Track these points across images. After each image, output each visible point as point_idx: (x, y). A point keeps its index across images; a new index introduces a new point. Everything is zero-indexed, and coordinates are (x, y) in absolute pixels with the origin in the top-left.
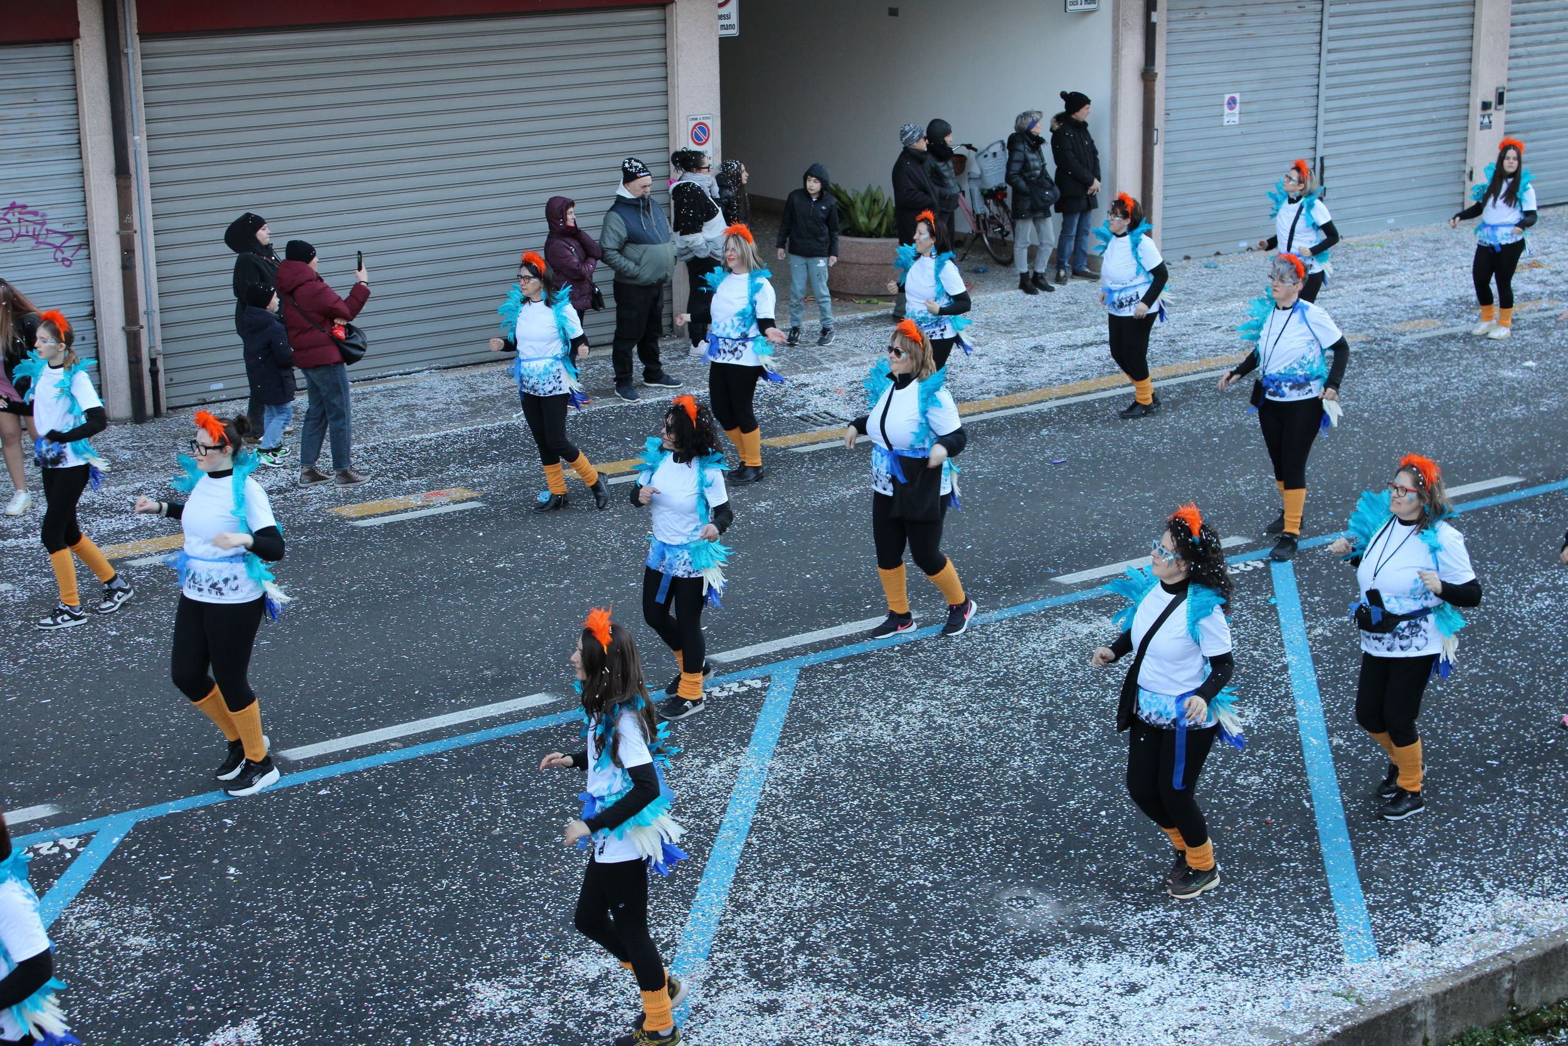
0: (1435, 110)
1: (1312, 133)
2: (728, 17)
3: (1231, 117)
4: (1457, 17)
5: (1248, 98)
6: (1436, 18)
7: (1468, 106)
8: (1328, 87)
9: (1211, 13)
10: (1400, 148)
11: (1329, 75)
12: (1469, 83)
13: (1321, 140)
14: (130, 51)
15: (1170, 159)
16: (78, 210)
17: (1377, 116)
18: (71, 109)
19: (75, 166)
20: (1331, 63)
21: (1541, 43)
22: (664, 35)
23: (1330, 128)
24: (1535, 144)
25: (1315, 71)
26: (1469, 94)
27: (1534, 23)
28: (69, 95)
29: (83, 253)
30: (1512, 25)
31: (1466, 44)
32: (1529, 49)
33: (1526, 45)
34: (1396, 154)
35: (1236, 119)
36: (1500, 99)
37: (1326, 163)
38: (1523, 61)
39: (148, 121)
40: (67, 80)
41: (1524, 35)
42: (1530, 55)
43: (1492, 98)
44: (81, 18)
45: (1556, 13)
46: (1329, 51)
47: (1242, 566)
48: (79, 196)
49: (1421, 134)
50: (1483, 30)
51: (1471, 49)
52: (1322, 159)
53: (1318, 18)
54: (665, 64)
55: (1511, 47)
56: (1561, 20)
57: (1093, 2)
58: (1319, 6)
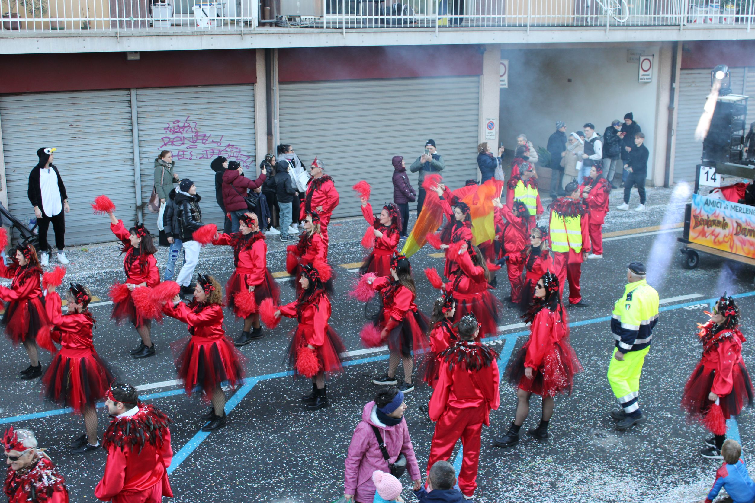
2: (504, 81)
9: (698, 84)
14: (275, 88)
15: (678, 142)
16: (253, 148)
18: (252, 109)
19: (252, 131)
22: (478, 87)
28: (252, 104)
29: (253, 164)
39: (280, 115)
40: (252, 99)
44: (257, 76)
47: (699, 306)
48: (253, 142)
53: (741, 87)
54: (478, 98)
57: (649, 79)
58: (742, 83)
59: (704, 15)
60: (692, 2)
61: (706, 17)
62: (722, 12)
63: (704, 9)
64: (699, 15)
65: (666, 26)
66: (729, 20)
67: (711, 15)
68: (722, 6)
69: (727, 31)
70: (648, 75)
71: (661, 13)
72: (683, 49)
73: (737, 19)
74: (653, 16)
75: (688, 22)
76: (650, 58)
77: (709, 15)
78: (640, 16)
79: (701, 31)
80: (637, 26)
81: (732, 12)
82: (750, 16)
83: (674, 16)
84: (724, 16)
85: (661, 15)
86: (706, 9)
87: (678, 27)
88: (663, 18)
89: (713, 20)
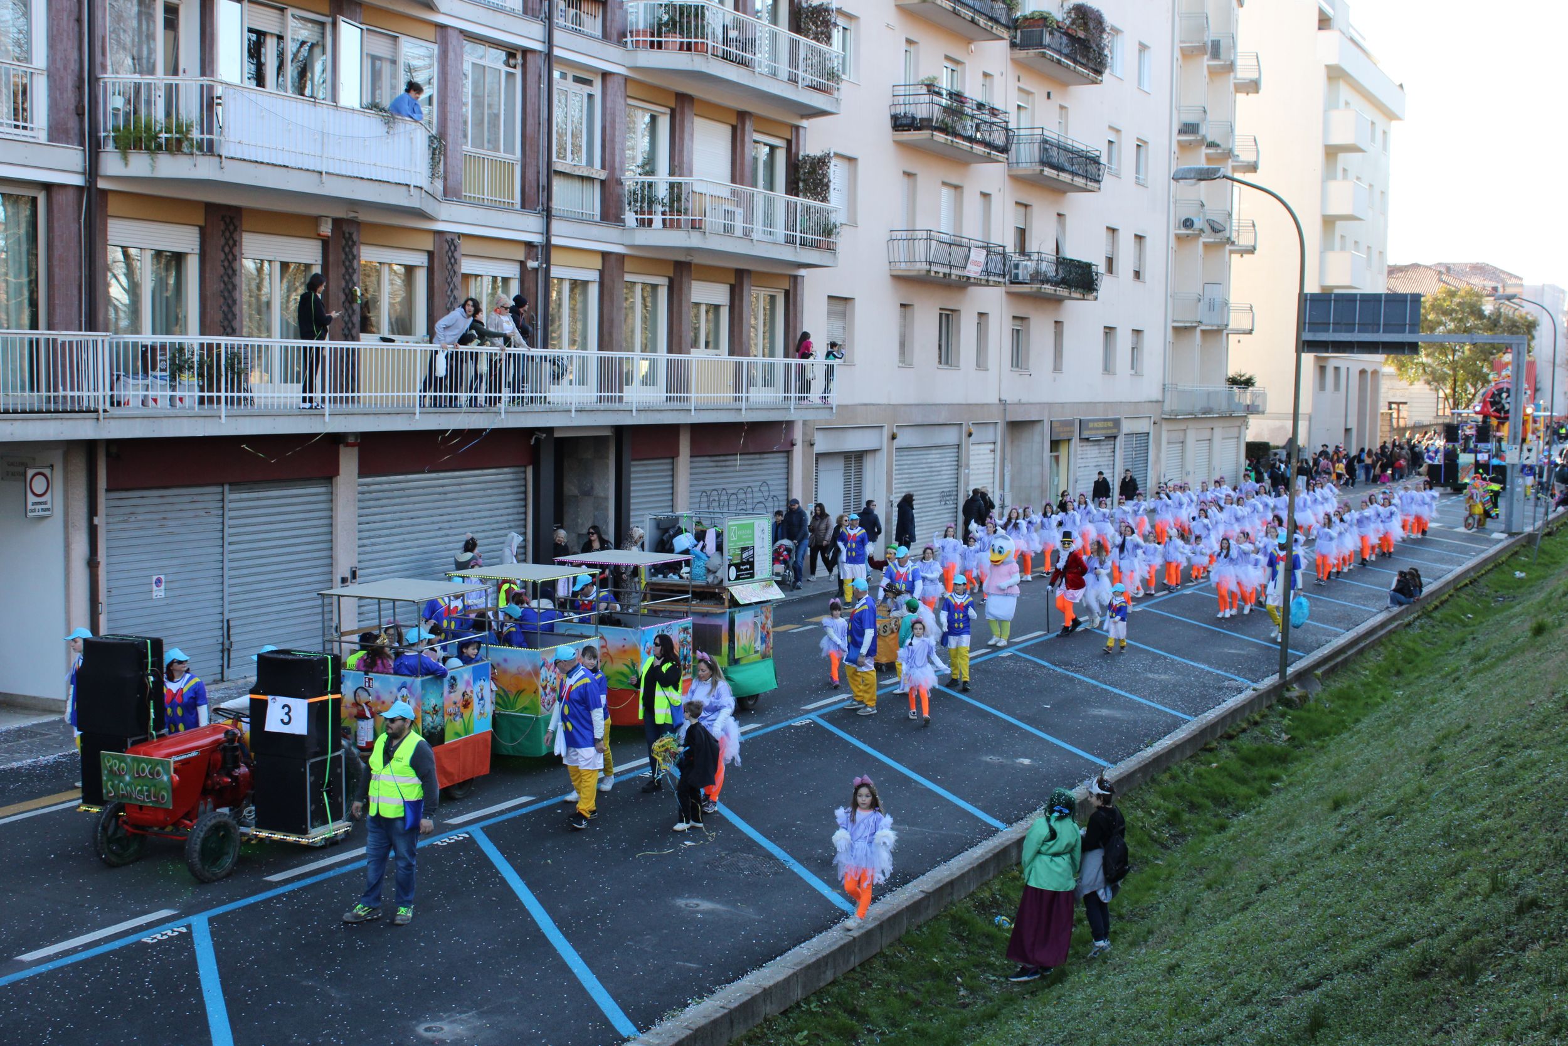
0: (309, 584)
1: (220, 602)
3: (159, 593)
4: (320, 519)
5: (171, 578)
6: (306, 520)
7: (331, 581)
8: (231, 569)
9: (140, 517)
10: (285, 611)
11: (231, 561)
12: (331, 565)
13: (227, 607)
15: (112, 625)
17: (267, 589)
20: (231, 552)
21: (380, 536)
23: (233, 598)
25: (220, 558)
26: (331, 573)
27: (375, 522)
30: (359, 524)
31: (328, 537)
32: (372, 540)
33: (370, 537)
34: (282, 616)
35: (162, 594)
36: (354, 575)
37: (232, 623)
38: (368, 549)
41: (368, 531)
42: (373, 544)
43: (348, 575)
45: (391, 516)
46: (230, 544)
47: (170, 933)
49: (299, 601)
50: (339, 527)
51: (331, 541)
52: (228, 621)
53: (220, 520)
55: (360, 539)
56: (393, 520)
57: (48, 510)
58: (221, 512)
59: (142, 393)
60: (118, 370)
61: (146, 396)
62: (173, 388)
63: (140, 382)
64: (132, 393)
65: (71, 412)
66: (187, 402)
67: (155, 393)
68: (173, 378)
69: (185, 421)
70: (45, 503)
71: (61, 388)
72: (108, 455)
73: (201, 401)
74: (44, 394)
75: (112, 404)
76: (47, 471)
77: (150, 393)
78: (19, 394)
79: (138, 420)
80: (15, 412)
81: (191, 388)
82: (223, 394)
83: (85, 394)
84: (178, 394)
85: (61, 393)
86: (146, 382)
87: (94, 415)
88: (65, 397)
89: (159, 401)
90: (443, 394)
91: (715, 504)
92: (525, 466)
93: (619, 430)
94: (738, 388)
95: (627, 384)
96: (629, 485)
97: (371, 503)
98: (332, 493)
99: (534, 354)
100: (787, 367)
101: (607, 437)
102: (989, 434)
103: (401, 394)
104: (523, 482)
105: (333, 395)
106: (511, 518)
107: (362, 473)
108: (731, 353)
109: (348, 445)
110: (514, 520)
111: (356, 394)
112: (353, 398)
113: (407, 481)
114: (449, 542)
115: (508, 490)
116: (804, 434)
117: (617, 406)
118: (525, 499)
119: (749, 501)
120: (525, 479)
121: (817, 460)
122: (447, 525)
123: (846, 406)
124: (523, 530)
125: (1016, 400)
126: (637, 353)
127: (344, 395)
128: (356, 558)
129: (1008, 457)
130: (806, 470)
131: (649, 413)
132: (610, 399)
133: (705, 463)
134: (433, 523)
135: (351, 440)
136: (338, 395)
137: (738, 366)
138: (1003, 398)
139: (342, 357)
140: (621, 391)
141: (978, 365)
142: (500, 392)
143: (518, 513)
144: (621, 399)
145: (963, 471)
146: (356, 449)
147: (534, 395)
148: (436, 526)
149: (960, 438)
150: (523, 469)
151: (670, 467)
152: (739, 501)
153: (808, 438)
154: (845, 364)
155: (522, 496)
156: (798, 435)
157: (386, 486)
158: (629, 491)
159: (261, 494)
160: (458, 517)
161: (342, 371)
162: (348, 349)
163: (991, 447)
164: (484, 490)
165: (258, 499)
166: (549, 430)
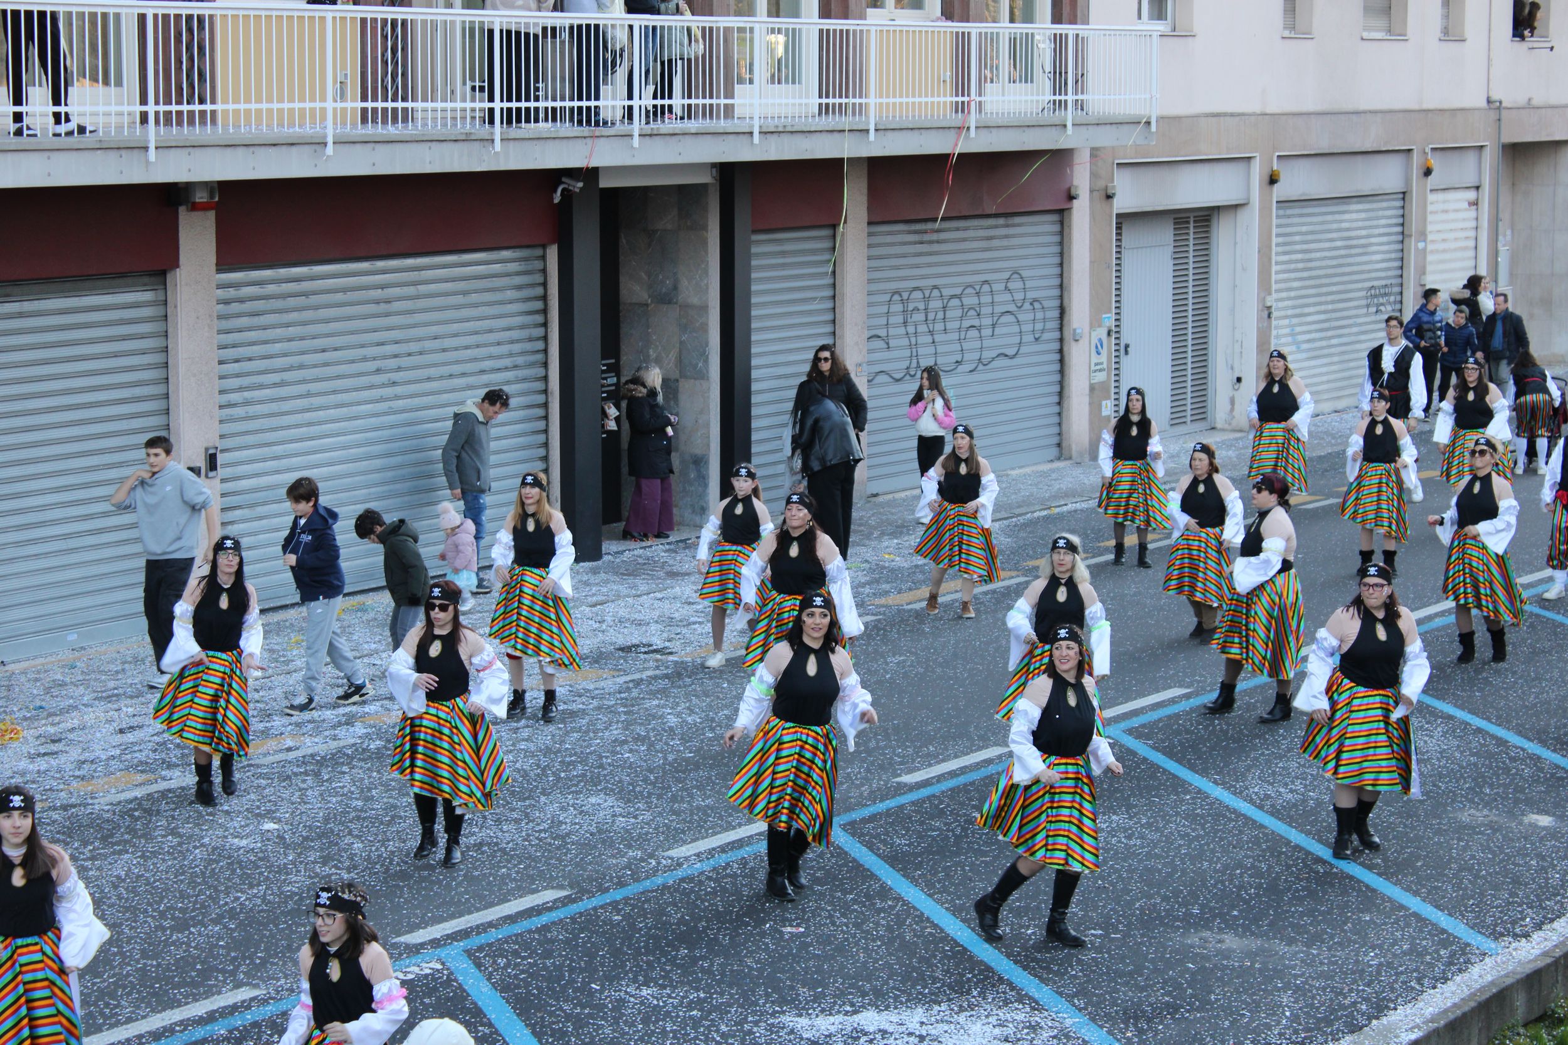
4: (144, 353)
6: (116, 355)
10: (79, 534)
17: (43, 492)
21: (261, 387)
24: (264, 522)
27: (250, 359)
30: (221, 363)
31: (159, 389)
32: (246, 394)
33: (241, 389)
34: (75, 543)
36: (212, 462)
38: (238, 411)
41: (238, 376)
42: (247, 403)
43: (201, 463)
45: (277, 347)
50: (182, 370)
51: (167, 396)
55: (221, 392)
56: (285, 355)
90: (380, 105)
91: (920, 317)
92: (544, 247)
93: (727, 172)
94: (961, 85)
95: (741, 81)
96: (748, 281)
97: (244, 321)
98: (165, 303)
99: (558, 23)
100: (1059, 41)
101: (704, 186)
102: (1466, 169)
103: (297, 105)
104: (539, 278)
105: (162, 108)
106: (517, 348)
107: (225, 263)
108: (948, 13)
109: (195, 207)
110: (523, 353)
111: (208, 107)
112: (203, 113)
113: (312, 278)
114: (397, 397)
115: (511, 294)
116: (1094, 175)
117: (722, 124)
118: (545, 311)
119: (985, 310)
120: (544, 271)
121: (1119, 228)
122: (392, 363)
123: (1178, 118)
124: (541, 372)
125: (1521, 100)
126: (761, 20)
127: (185, 108)
128: (216, 429)
129: (1505, 215)
130: (1096, 245)
131: (786, 138)
132: (709, 112)
133: (897, 236)
134: (365, 359)
135: (201, 197)
136: (174, 108)
137: (962, 41)
138: (1495, 96)
139: (179, 35)
140: (730, 94)
141: (1446, 31)
142: (491, 99)
143: (530, 340)
144: (729, 110)
145: (1413, 245)
146: (212, 215)
147: (558, 104)
148: (371, 366)
149: (1408, 180)
150: (538, 252)
151: (828, 244)
152: (965, 310)
153: (1101, 184)
154: (1175, 33)
155: (539, 305)
156: (1081, 178)
157: (271, 289)
158: (748, 294)
159: (27, 306)
160: (414, 347)
161: (179, 62)
162: (189, 18)
163: (1471, 195)
164: (465, 293)
165: (21, 315)
166: (591, 174)
